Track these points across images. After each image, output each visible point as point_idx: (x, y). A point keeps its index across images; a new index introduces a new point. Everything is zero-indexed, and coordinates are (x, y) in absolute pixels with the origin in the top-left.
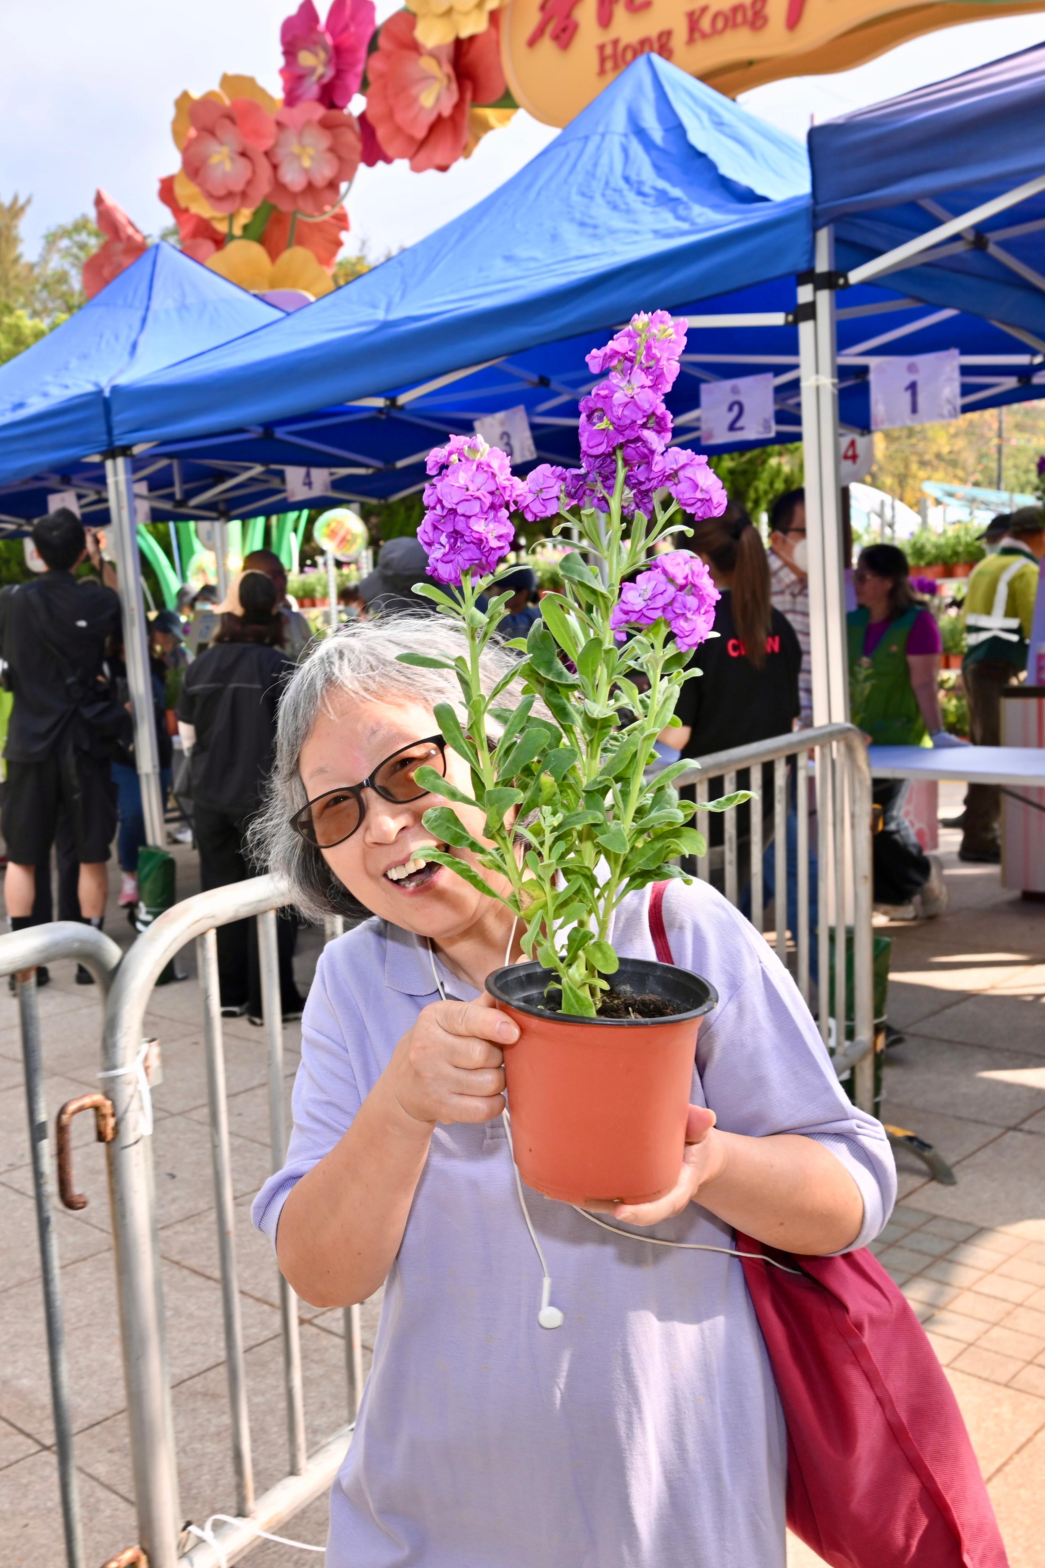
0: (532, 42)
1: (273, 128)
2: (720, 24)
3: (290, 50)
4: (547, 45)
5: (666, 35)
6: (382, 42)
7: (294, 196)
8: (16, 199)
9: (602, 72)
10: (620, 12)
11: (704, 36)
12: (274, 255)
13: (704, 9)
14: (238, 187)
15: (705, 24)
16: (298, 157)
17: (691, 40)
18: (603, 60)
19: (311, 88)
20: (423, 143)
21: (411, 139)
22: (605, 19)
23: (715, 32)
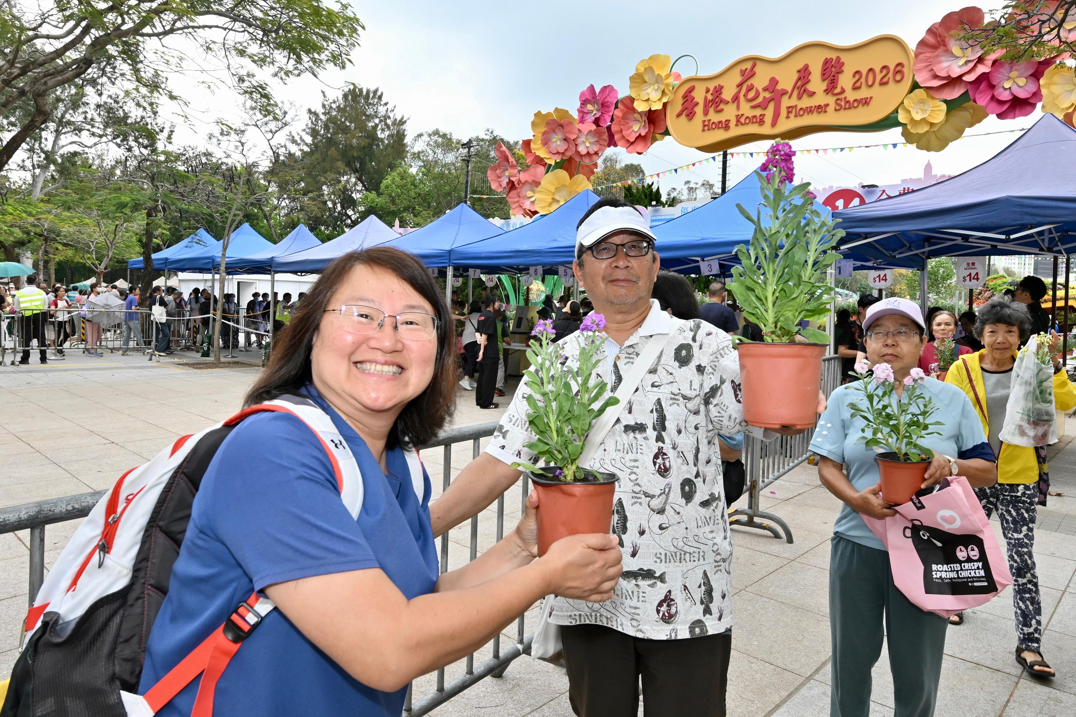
0: (679, 115)
1: (577, 131)
2: (747, 121)
3: (584, 103)
4: (683, 117)
5: (728, 121)
6: (619, 105)
7: (581, 156)
8: (402, 118)
9: (703, 130)
10: (711, 111)
11: (742, 124)
12: (571, 176)
13: (743, 115)
14: (562, 151)
15: (742, 120)
16: (584, 142)
17: (737, 125)
18: (704, 126)
19: (591, 118)
20: (632, 143)
21: (628, 141)
22: (706, 113)
23: (746, 124)
